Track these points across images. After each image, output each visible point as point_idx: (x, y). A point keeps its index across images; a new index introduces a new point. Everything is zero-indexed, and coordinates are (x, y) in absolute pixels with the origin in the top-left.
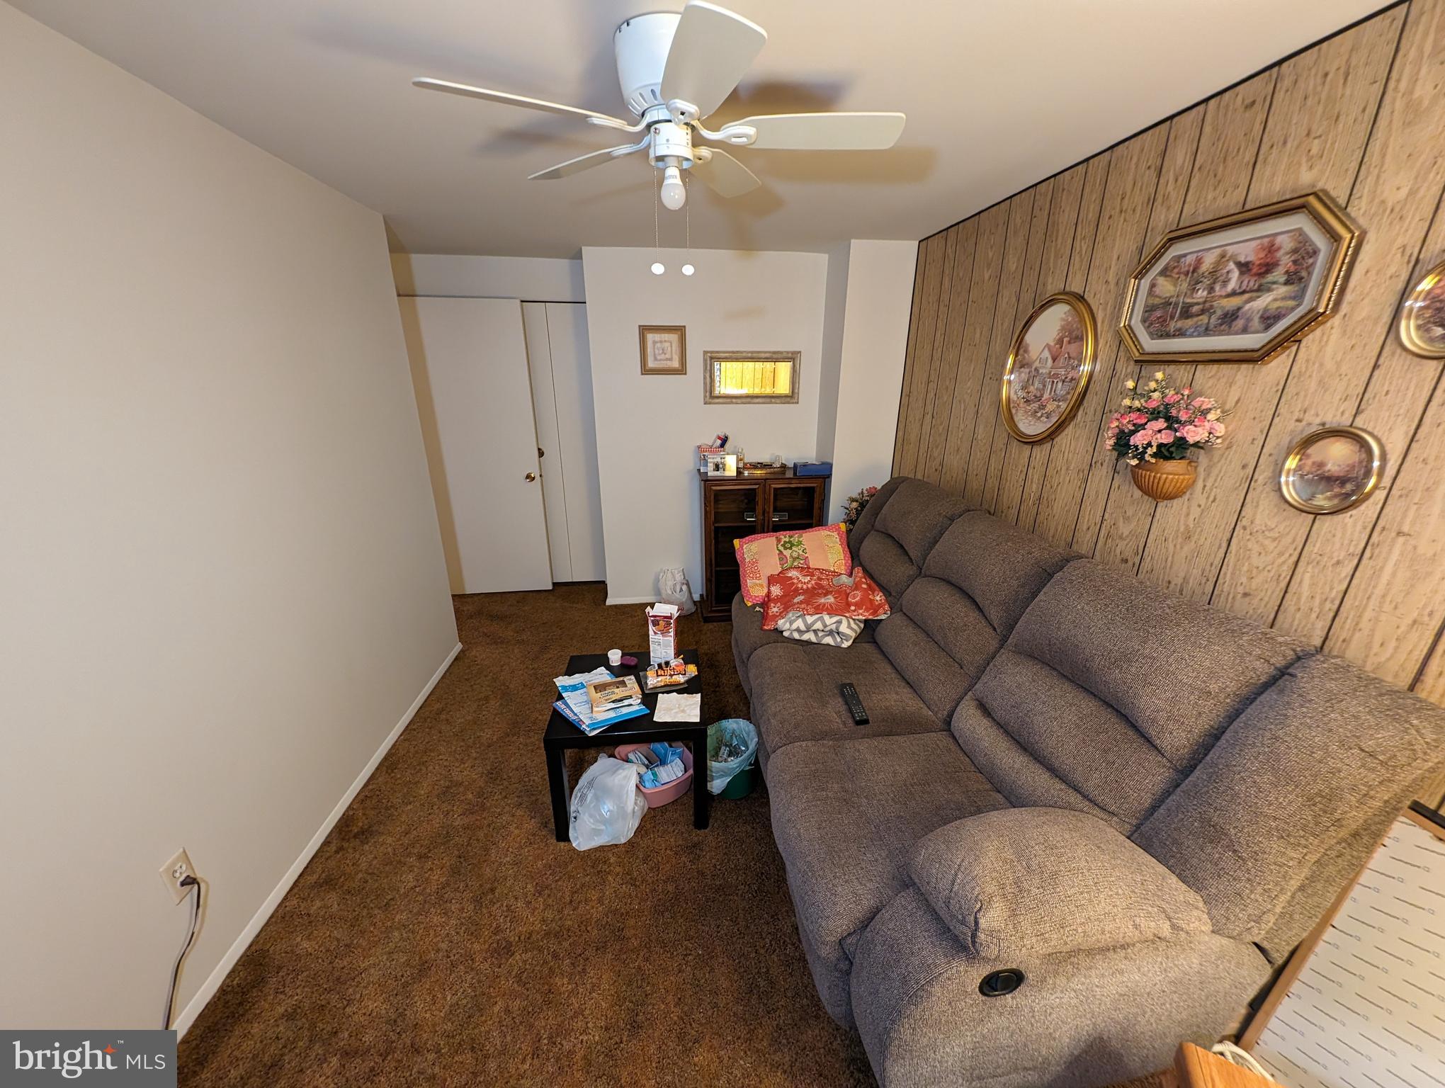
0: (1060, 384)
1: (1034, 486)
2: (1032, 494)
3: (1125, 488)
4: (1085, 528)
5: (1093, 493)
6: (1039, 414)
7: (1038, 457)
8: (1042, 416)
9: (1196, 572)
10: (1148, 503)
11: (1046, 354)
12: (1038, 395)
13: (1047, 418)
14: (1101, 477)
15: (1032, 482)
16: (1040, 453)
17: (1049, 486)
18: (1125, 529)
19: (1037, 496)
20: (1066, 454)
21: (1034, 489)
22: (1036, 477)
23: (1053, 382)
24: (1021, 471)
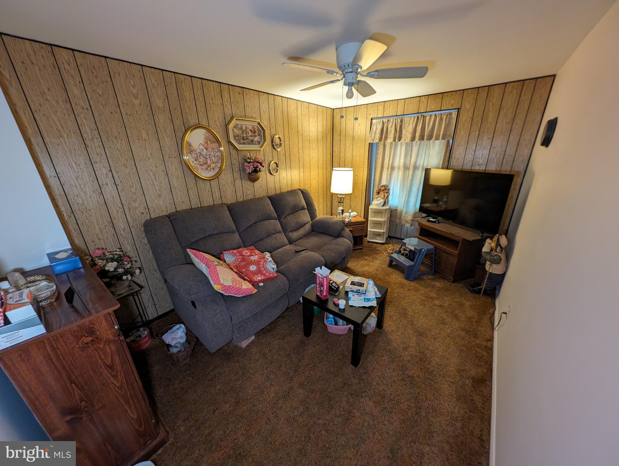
0: (213, 158)
1: (217, 194)
2: (217, 197)
3: (245, 183)
4: (239, 197)
5: (238, 187)
6: (209, 169)
7: (214, 184)
8: (210, 169)
9: (265, 193)
10: (252, 183)
11: (202, 147)
12: (205, 162)
13: (213, 169)
14: (238, 183)
15: (215, 193)
16: (214, 183)
17: (223, 191)
18: (249, 192)
19: (220, 196)
20: (225, 180)
21: (217, 195)
22: (216, 191)
23: (210, 157)
24: (209, 191)
